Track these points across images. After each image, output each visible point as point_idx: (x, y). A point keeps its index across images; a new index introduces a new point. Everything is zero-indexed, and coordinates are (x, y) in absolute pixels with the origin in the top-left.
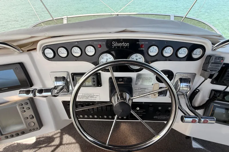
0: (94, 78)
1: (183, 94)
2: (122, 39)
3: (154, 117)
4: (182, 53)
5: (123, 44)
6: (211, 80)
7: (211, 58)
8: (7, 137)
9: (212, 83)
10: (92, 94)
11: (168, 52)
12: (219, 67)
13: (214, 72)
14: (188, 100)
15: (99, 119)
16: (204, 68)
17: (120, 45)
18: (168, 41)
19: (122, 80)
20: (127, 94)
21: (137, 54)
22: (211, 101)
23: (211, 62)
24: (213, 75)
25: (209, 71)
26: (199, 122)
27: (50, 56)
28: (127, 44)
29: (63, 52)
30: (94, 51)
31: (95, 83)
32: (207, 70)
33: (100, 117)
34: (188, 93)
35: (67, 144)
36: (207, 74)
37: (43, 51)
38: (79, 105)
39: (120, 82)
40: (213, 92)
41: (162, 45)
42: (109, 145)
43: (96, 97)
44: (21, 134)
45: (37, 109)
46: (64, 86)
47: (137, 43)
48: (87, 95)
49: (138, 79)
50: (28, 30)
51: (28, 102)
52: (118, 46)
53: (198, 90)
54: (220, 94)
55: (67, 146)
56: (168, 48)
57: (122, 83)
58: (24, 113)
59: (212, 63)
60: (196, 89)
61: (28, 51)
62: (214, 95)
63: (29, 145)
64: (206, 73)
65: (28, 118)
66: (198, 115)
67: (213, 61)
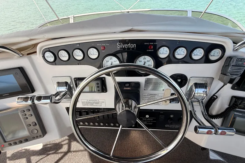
0: (98, 84)
1: (198, 101)
2: (128, 40)
3: (166, 126)
4: (197, 55)
5: (129, 46)
6: (232, 85)
7: (231, 60)
8: (10, 145)
9: (233, 88)
10: (97, 100)
11: (181, 53)
12: (242, 71)
13: (235, 76)
14: (204, 108)
15: (105, 127)
16: (224, 72)
17: (126, 47)
18: (180, 40)
19: (129, 86)
20: (133, 102)
21: (145, 56)
22: (231, 109)
23: (232, 64)
24: (234, 79)
25: (229, 75)
26: (215, 134)
27: (51, 60)
28: (134, 46)
29: (64, 56)
30: (97, 53)
31: (100, 89)
32: (227, 74)
33: (107, 124)
34: (205, 99)
35: (74, 152)
36: (227, 78)
37: (43, 54)
38: (84, 112)
39: (127, 87)
40: (234, 99)
41: (174, 45)
42: (113, 156)
43: (101, 103)
44: (24, 142)
45: (40, 115)
46: (67, 92)
47: (145, 44)
48: (92, 101)
49: (147, 84)
50: (26, 32)
51: (30, 108)
52: (124, 47)
53: (216, 97)
54: (242, 102)
55: (74, 153)
56: (181, 49)
57: (129, 88)
58: (27, 120)
59: (233, 66)
60: (214, 95)
61: (28, 54)
62: (235, 102)
63: (35, 151)
64: (225, 77)
65: (31, 125)
66: (215, 125)
67: (234, 64)
